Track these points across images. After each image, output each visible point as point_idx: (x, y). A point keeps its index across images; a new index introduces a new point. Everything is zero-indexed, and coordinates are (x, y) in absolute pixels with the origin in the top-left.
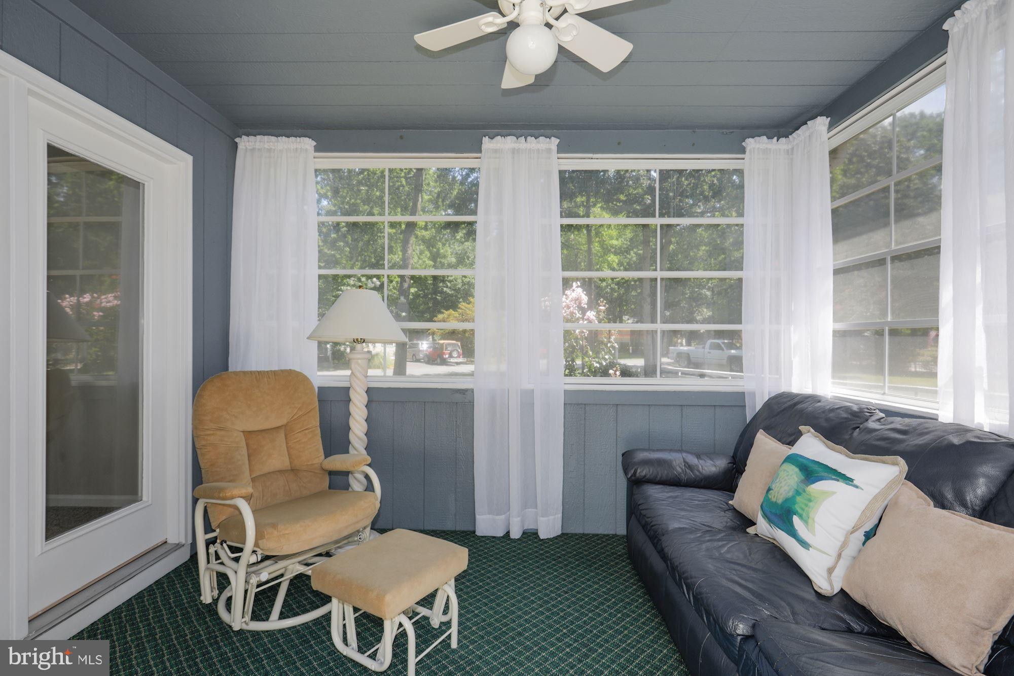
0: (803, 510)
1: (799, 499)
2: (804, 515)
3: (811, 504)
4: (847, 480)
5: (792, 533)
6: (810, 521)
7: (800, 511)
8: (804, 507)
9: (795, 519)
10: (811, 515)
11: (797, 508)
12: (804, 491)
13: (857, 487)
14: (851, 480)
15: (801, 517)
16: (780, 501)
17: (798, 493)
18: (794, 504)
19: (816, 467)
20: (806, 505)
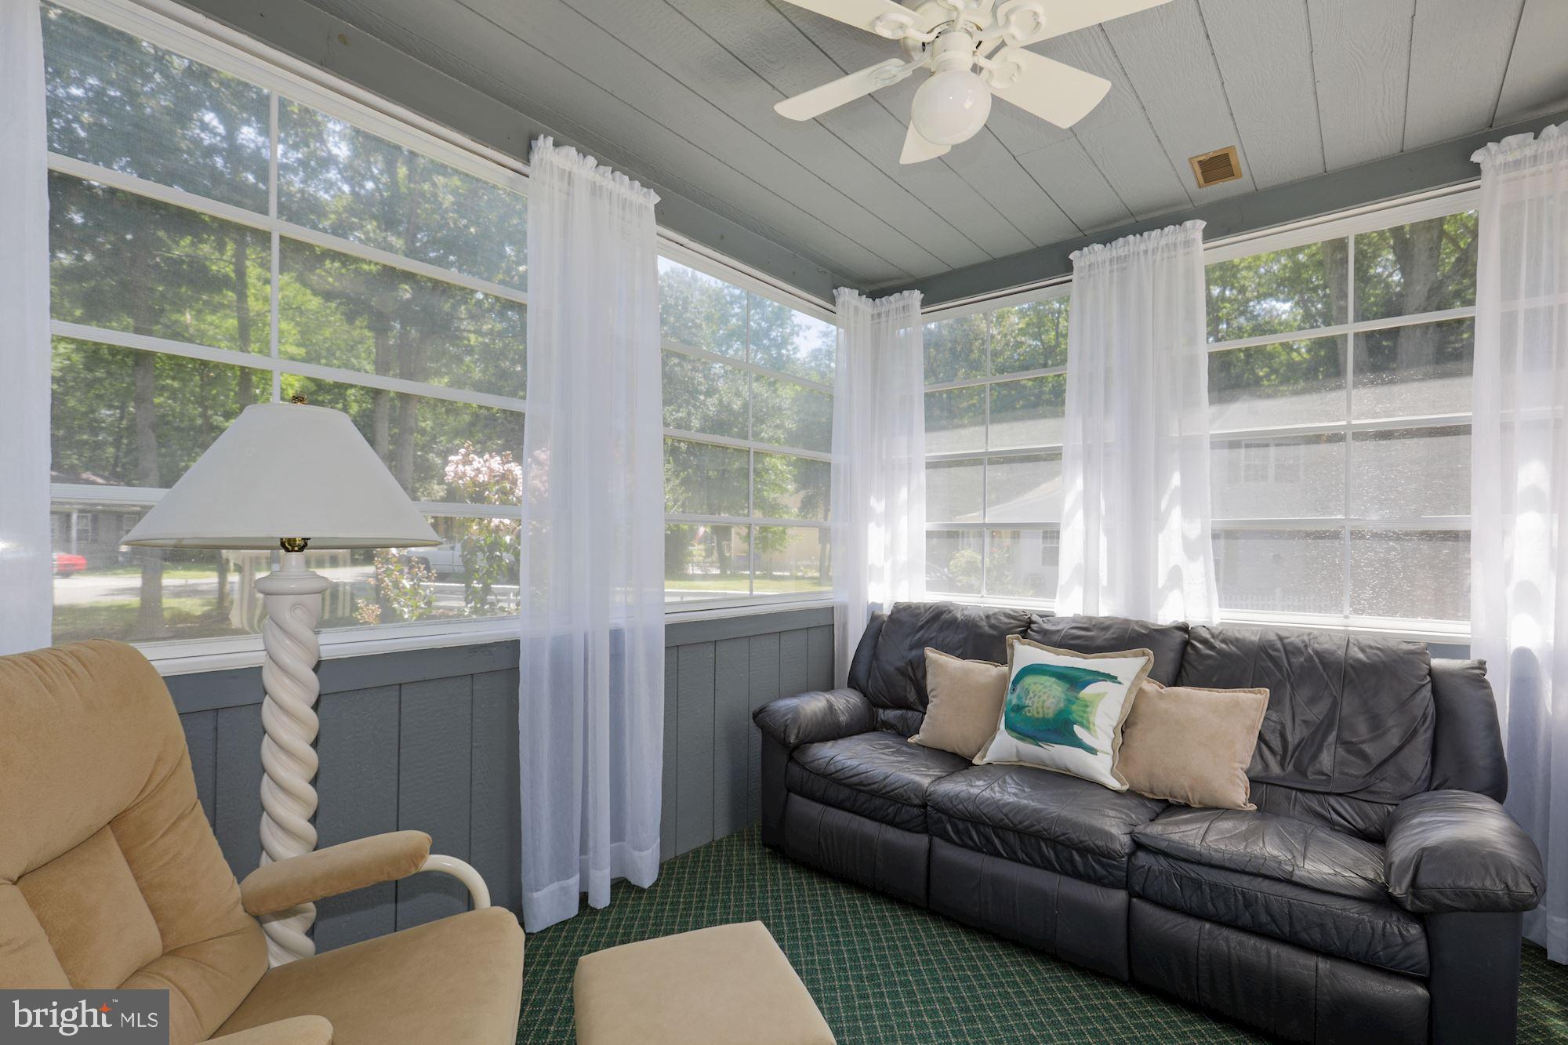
0: (1083, 717)
1: (1074, 707)
2: (1085, 722)
3: (1089, 709)
4: (1113, 679)
5: (1077, 743)
6: (1091, 726)
7: (1079, 719)
8: (1082, 714)
9: (1077, 729)
10: (1091, 719)
11: (1075, 717)
12: (1077, 699)
13: (1120, 683)
14: (1116, 678)
15: (1082, 725)
16: (1050, 714)
17: (1069, 702)
18: (1071, 714)
19: (1077, 674)
20: (1085, 712)
